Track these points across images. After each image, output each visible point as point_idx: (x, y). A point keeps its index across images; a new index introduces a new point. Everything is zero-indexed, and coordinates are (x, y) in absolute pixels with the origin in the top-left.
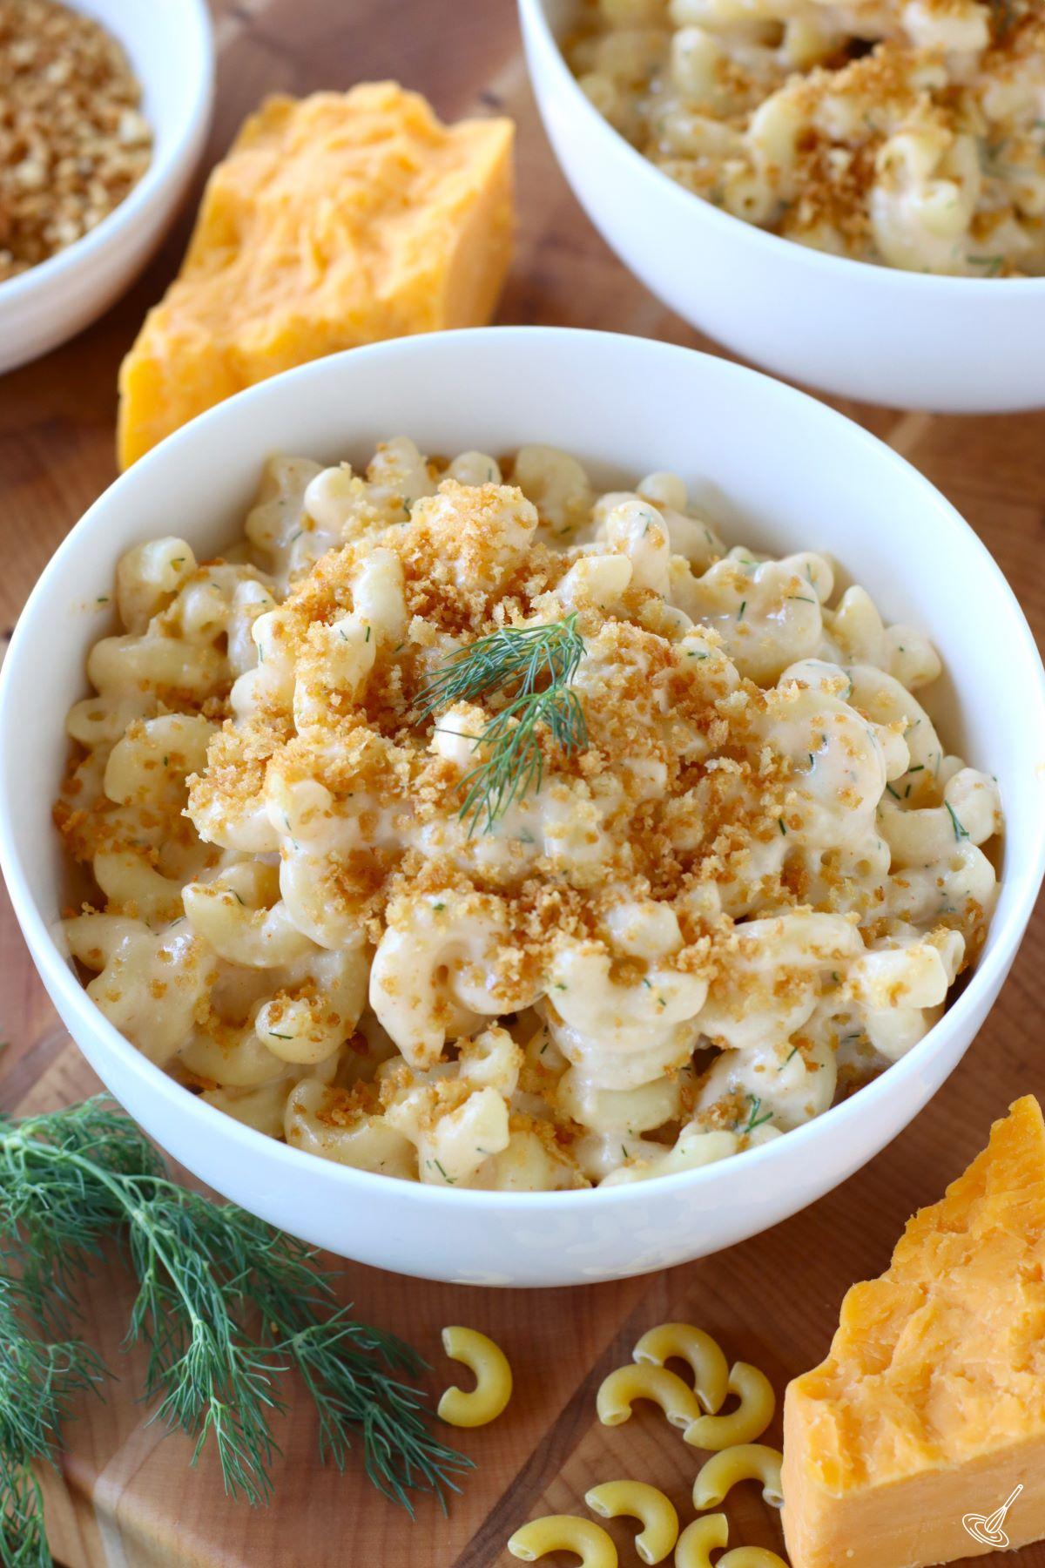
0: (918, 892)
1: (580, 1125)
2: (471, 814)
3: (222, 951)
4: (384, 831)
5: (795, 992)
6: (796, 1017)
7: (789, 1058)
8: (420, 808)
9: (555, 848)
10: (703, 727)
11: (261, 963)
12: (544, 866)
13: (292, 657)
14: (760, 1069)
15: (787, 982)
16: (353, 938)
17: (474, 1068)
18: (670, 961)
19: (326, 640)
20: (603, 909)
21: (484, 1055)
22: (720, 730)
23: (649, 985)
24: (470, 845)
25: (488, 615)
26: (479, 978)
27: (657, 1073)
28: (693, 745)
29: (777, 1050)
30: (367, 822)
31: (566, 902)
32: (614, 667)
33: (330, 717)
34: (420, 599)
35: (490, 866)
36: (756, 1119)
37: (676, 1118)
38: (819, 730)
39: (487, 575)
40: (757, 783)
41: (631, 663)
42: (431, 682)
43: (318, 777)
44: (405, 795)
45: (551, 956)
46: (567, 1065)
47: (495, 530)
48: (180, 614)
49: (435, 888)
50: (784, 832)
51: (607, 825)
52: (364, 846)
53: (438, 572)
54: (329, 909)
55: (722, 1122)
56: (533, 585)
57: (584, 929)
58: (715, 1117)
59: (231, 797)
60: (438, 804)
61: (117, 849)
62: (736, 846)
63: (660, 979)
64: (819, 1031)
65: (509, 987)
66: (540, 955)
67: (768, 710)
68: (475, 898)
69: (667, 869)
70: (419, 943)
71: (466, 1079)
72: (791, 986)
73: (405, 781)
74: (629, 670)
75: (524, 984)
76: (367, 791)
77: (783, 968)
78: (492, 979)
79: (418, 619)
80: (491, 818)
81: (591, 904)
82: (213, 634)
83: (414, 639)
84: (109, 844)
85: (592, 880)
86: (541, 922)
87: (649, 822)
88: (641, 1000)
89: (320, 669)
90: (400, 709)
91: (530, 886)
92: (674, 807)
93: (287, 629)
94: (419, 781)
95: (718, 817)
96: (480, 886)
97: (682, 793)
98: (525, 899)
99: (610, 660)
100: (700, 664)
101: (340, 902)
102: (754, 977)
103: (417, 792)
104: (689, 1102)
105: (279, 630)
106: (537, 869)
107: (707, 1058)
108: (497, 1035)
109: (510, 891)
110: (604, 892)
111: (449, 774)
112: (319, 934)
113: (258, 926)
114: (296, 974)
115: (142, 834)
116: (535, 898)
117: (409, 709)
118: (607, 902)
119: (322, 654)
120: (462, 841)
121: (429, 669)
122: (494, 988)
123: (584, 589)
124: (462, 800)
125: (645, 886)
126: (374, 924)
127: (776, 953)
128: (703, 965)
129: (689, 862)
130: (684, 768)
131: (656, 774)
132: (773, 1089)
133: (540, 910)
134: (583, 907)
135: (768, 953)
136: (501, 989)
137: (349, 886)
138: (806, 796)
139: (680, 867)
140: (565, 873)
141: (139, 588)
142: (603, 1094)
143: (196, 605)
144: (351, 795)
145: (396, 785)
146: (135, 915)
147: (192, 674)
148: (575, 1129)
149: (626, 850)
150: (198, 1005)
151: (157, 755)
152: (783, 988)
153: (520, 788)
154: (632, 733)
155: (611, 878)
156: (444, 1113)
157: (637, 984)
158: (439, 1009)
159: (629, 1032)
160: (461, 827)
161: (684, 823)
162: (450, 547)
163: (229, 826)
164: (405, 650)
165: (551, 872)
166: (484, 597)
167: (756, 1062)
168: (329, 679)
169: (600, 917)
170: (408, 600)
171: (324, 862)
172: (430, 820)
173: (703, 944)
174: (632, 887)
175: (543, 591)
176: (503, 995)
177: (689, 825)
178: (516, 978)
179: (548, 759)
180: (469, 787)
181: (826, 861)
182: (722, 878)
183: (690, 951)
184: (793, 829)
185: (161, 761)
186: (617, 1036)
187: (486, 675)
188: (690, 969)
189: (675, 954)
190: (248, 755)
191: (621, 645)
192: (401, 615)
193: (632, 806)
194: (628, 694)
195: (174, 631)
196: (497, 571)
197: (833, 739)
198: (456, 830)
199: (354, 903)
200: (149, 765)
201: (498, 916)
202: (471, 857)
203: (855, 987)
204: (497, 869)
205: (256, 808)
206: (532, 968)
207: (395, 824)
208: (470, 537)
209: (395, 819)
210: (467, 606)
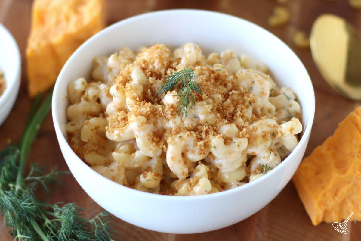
0: (284, 114)
1: (225, 183)
2: (181, 115)
3: (126, 166)
4: (160, 125)
5: (267, 137)
6: (269, 143)
7: (270, 153)
8: (167, 117)
9: (202, 117)
10: (225, 86)
11: (136, 166)
12: (201, 122)
13: (123, 93)
14: (264, 158)
15: (265, 135)
16: (159, 152)
17: (198, 174)
18: (238, 136)
19: (131, 86)
20: (218, 128)
21: (199, 171)
22: (230, 85)
23: (234, 143)
24: (182, 122)
25: (166, 74)
26: (193, 152)
27: (240, 165)
28: (225, 90)
29: (267, 152)
30: (155, 124)
31: (209, 129)
32: (202, 76)
33: (138, 103)
34: (149, 74)
35: (189, 125)
36: (267, 169)
37: (247, 176)
38: (252, 80)
39: (163, 65)
40: (242, 95)
41: (205, 74)
42: (157, 92)
43: (141, 115)
44: (163, 115)
45: (210, 141)
46: (218, 169)
47: (162, 54)
48: (88, 95)
49: (177, 133)
50: (251, 104)
51: (212, 110)
52: (156, 130)
53: (151, 67)
54: (152, 147)
55: (259, 172)
56: (174, 65)
57: (216, 133)
58: (257, 171)
59: (119, 128)
60: (172, 115)
61: (90, 152)
62: (242, 109)
63: (236, 141)
64: (273, 147)
65: (202, 151)
66: (207, 142)
67: (239, 79)
68: (188, 132)
69: (229, 117)
70: (178, 146)
71: (197, 177)
72: (266, 136)
73: (161, 111)
74: (205, 76)
75: (205, 149)
76: (153, 117)
77: (263, 132)
78: (197, 151)
79: (150, 78)
80: (186, 113)
81: (215, 128)
82: (96, 99)
83: (151, 82)
84: (87, 151)
85: (213, 122)
86: (205, 134)
87: (221, 108)
88: (234, 147)
89: (132, 93)
90: (152, 99)
91: (199, 127)
92: (225, 103)
93: (120, 87)
94: (165, 111)
95: (236, 104)
96: (188, 130)
97: (226, 100)
98: (199, 131)
99: (200, 75)
100: (220, 72)
101: (154, 144)
102: (258, 136)
103: (166, 113)
104: (249, 171)
105: (118, 88)
106: (199, 123)
107: (250, 159)
108: (201, 164)
109: (195, 129)
110: (217, 124)
111: (172, 106)
112: (150, 154)
113: (134, 157)
114: (145, 167)
115: (94, 148)
116: (202, 129)
117: (154, 99)
118: (219, 126)
119: (131, 90)
120: (180, 121)
121: (156, 88)
122: (198, 153)
123: (187, 62)
124: (177, 112)
125: (226, 121)
126: (164, 146)
127: (261, 129)
128: (246, 134)
129: (233, 115)
130: (224, 95)
131: (219, 97)
132: (268, 162)
133: (204, 132)
134: (214, 129)
135: (259, 129)
136: (200, 152)
137: (155, 139)
138: (254, 95)
139: (231, 116)
140: (206, 122)
141: (75, 92)
142: (229, 173)
143: (91, 92)
144: (150, 118)
145: (160, 113)
146: (100, 165)
147: (94, 108)
148: (224, 184)
149: (218, 115)
150: (124, 180)
151: (93, 127)
152: (264, 137)
153: (191, 105)
154: (211, 89)
155: (218, 121)
156: (194, 186)
157: (231, 143)
158: (185, 163)
159: (233, 155)
160: (179, 118)
161: (229, 107)
162: (152, 61)
163: (121, 135)
164: (149, 86)
165: (203, 123)
166: (164, 70)
167: (263, 156)
168: (135, 95)
169: (219, 130)
170: (146, 75)
171: (147, 136)
172: (171, 119)
173: (244, 130)
174: (223, 122)
175: (177, 65)
176: (201, 154)
177: (230, 107)
178: (203, 148)
179: (194, 97)
180: (178, 109)
181: (261, 110)
182: (242, 117)
183: (241, 132)
184: (253, 103)
185: (95, 129)
186: (230, 157)
187: (171, 85)
188: (243, 136)
189: (239, 134)
190: (119, 118)
191: (202, 71)
192: (145, 78)
193: (216, 105)
194: (207, 81)
195: (87, 99)
196: (165, 63)
197: (256, 82)
198: (178, 119)
199: (157, 143)
200: (92, 130)
201: (195, 135)
202: (183, 124)
203: (281, 132)
204: (191, 125)
205: (127, 128)
206: (206, 145)
207: (162, 122)
208: (157, 57)
209: (162, 121)
210: (160, 73)
